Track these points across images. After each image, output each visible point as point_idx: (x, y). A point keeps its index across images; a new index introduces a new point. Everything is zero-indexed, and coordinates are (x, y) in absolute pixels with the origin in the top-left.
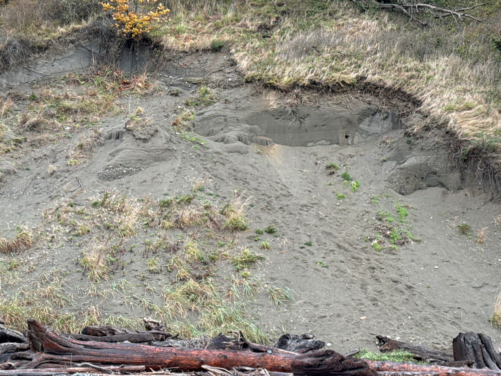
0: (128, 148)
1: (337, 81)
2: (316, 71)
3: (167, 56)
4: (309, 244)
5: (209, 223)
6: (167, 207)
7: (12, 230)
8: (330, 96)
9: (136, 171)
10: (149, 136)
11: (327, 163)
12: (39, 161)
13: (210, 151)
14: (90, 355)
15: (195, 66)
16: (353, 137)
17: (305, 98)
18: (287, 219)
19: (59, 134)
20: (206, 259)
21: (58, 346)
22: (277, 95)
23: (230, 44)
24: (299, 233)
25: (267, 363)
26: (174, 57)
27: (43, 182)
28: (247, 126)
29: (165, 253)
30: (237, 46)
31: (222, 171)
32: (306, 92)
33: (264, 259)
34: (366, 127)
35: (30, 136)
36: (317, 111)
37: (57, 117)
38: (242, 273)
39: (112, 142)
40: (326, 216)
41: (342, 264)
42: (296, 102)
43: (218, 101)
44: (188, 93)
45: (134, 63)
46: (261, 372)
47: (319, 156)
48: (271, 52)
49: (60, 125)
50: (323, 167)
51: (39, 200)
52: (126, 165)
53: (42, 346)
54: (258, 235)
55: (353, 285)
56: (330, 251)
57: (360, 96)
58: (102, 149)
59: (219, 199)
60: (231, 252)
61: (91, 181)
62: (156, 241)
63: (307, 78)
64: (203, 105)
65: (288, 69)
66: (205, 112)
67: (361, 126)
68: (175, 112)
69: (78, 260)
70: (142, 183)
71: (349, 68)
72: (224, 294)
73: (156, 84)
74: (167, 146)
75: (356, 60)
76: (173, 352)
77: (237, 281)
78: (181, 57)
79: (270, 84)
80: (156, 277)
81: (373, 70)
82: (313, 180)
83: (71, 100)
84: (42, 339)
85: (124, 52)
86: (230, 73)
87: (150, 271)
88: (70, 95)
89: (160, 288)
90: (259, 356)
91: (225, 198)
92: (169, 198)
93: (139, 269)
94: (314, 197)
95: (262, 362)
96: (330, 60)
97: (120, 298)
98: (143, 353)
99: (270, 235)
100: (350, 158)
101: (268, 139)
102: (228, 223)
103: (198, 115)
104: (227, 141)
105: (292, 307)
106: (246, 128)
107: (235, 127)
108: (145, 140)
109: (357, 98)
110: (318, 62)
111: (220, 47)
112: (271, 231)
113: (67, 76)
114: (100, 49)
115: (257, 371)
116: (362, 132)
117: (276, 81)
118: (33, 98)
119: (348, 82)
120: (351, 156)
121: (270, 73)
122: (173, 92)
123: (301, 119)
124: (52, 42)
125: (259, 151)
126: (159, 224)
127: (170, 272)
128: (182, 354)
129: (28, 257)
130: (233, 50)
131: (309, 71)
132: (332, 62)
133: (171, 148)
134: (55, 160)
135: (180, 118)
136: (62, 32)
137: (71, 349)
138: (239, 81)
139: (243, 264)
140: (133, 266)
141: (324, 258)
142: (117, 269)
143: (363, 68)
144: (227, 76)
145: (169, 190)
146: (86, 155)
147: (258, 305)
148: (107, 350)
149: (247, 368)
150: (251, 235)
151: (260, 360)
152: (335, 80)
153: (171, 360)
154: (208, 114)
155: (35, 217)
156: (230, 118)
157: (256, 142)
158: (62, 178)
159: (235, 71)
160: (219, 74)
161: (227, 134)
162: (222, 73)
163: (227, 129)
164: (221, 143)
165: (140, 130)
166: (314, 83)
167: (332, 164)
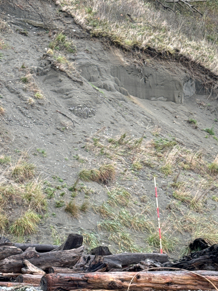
2: (148, 39)
8: (161, 61)
16: (181, 98)
22: (123, 53)
28: (112, 77)
34: (184, 90)
36: (157, 73)
42: (141, 62)
44: (31, 34)
50: (183, 121)
52: (88, 106)
63: (144, 43)
79: (116, 42)
104: (110, 89)
108: (81, 83)
109: (177, 66)
117: (121, 41)
119: (171, 53)
122: (22, 31)
123: (146, 77)
130: (58, 2)
131: (142, 37)
138: (83, 34)
144: (69, 26)
152: (164, 49)
154: (83, 62)
155: (76, 149)
156: (101, 68)
157: (120, 92)
158: (42, 111)
159: (75, 23)
160: (58, 22)
161: (104, 82)
162: (61, 23)
163: (102, 78)
164: (104, 90)
165: (71, 72)
166: (149, 48)
167: (190, 120)
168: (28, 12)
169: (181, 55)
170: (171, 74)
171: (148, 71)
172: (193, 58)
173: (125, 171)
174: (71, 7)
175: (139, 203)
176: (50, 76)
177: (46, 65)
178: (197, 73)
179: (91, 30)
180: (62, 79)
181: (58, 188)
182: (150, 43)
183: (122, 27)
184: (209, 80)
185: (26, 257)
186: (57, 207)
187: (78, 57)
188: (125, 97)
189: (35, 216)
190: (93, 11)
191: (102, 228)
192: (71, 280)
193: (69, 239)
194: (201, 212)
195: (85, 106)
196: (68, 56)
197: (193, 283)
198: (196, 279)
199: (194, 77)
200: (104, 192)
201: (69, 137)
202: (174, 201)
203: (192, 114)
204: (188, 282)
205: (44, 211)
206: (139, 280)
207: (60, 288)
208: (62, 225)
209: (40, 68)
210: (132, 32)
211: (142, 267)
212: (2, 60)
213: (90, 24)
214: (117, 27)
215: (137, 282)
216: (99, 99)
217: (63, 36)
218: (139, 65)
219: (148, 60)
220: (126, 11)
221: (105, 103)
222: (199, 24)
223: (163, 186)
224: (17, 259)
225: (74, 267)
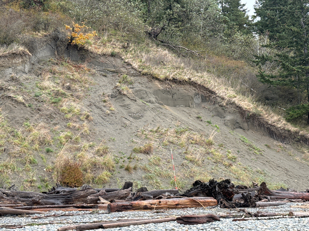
4: (239, 152)
6: (180, 134)
8: (180, 85)
11: (194, 116)
15: (109, 63)
16: (193, 105)
21: (269, 192)
22: (160, 82)
23: (119, 54)
24: (229, 147)
26: (96, 57)
28: (154, 96)
32: (172, 83)
36: (178, 92)
41: (258, 160)
43: (134, 82)
45: (69, 56)
56: (247, 154)
63: (171, 76)
67: (194, 100)
78: (99, 57)
84: (265, 190)
86: (129, 69)
101: (162, 103)
102: (208, 142)
104: (152, 102)
107: (151, 96)
108: (135, 100)
109: (190, 87)
111: (115, 55)
117: (158, 76)
119: (186, 80)
121: (154, 72)
122: (104, 75)
123: (173, 95)
130: (123, 58)
136: (40, 36)
137: (273, 194)
138: (137, 73)
141: (250, 157)
152: (182, 79)
154: (137, 89)
155: (132, 136)
156: (148, 91)
157: (159, 104)
158: (114, 117)
159: (132, 68)
160: (123, 68)
161: (149, 99)
162: (125, 69)
163: (148, 97)
164: (150, 103)
165: (130, 95)
166: (174, 79)
167: (198, 116)
168: (107, 64)
169: (192, 82)
170: (187, 92)
171: (174, 91)
172: (199, 83)
173: (159, 146)
174: (130, 60)
175: (166, 163)
176: (118, 98)
177: (116, 92)
178: (202, 91)
179: (141, 71)
180: (125, 99)
181: (122, 158)
182: (174, 76)
183: (159, 68)
184: (209, 94)
185: (100, 195)
186: (121, 168)
187: (134, 86)
188: (161, 106)
189: (109, 173)
190: (143, 61)
191: (145, 178)
192: (123, 206)
193: (125, 184)
194: (201, 166)
195: (137, 113)
196: (129, 86)
197: (191, 204)
198: (192, 202)
199: (200, 93)
200: (147, 158)
201: (129, 130)
202: (185, 161)
203: (199, 113)
204: (187, 204)
205: (114, 171)
206: (160, 204)
207: (117, 210)
208: (123, 177)
209: (113, 94)
210: (164, 71)
211: (162, 196)
212: (92, 91)
213: (141, 68)
214: (156, 68)
215: (159, 205)
216: (146, 108)
217: (126, 76)
218: (169, 88)
219: (173, 85)
220: (161, 59)
221: (149, 110)
222: (203, 64)
223: (180, 154)
224: (95, 196)
225: (126, 199)
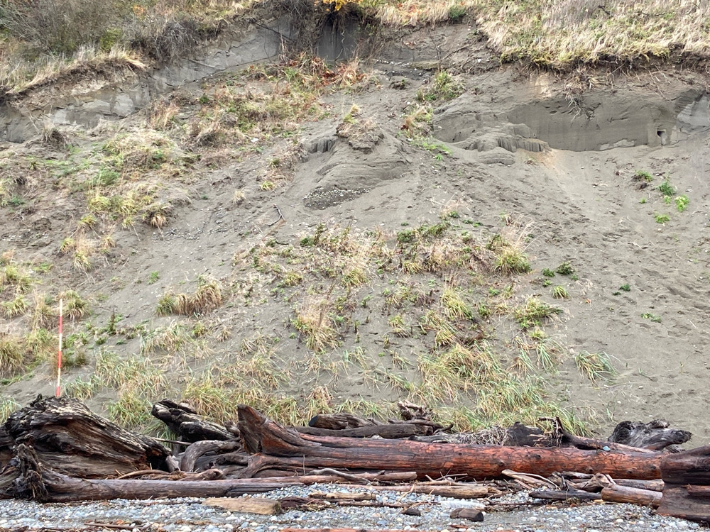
0: (343, 163)
1: (640, 52)
2: (608, 40)
3: (386, 33)
4: (627, 289)
5: (472, 263)
6: (408, 242)
7: (191, 283)
8: (631, 75)
9: (357, 193)
10: (372, 144)
11: (634, 172)
12: (220, 186)
13: (458, 162)
14: (331, 457)
15: (427, 45)
16: (669, 134)
17: (593, 79)
18: (587, 254)
19: (243, 148)
20: (475, 315)
21: (284, 444)
22: (551, 77)
23: (475, 11)
24: (609, 273)
25: (604, 466)
26: (396, 35)
27: (227, 215)
28: (510, 124)
29: (414, 308)
30: (486, 13)
31: (480, 188)
32: (594, 71)
33: (562, 311)
34: (689, 118)
35: (205, 154)
36: (613, 98)
37: (240, 126)
38: (531, 333)
39: (318, 156)
40: (645, 248)
41: (682, 315)
42: (580, 86)
43: (464, 92)
44: (418, 84)
45: (339, 47)
46: (603, 481)
47: (620, 163)
48: (536, 19)
49: (244, 136)
50: (628, 178)
51: (225, 240)
52: (343, 186)
53: (260, 445)
54: (547, 278)
55: (703, 346)
56: (660, 297)
57: (676, 73)
58: (305, 165)
59: (482, 229)
60: (510, 303)
61: (295, 210)
62: (399, 291)
63: (595, 51)
64: (443, 99)
65: (565, 41)
66: (447, 108)
67: (680, 116)
68: (404, 110)
69: (289, 321)
70: (368, 209)
71: (657, 33)
72: (509, 365)
73: (373, 74)
74: (399, 157)
75: (666, 22)
76: (455, 450)
77: (526, 345)
78: (405, 34)
79: (540, 62)
80: (405, 343)
81: (693, 34)
82: (616, 196)
83: (257, 101)
84: (260, 435)
85: (325, 32)
86: (478, 51)
87: (395, 333)
88: (254, 95)
89: (414, 358)
90: (591, 455)
91: (490, 226)
92: (408, 230)
93: (380, 332)
94: (621, 221)
95: (597, 465)
96: (628, 24)
97: (356, 373)
98: (410, 453)
99: (564, 277)
100: (667, 164)
101: (541, 142)
102: (502, 262)
103: (436, 113)
104: (483, 147)
105: (616, 382)
106: (509, 128)
107: (492, 127)
108: (367, 151)
109: (671, 76)
110: (609, 27)
111: (461, 17)
112: (565, 272)
113: (248, 69)
114: (291, 29)
115: (594, 478)
116: (682, 124)
117: (549, 58)
118: (205, 101)
119: (657, 54)
120: (669, 161)
121: (539, 47)
122: (398, 84)
123: (589, 110)
124: (226, 24)
125: (530, 159)
126: (401, 267)
127: (426, 334)
128: (470, 454)
129: (219, 319)
130: (480, 20)
131: (597, 40)
132: (631, 26)
133: (404, 161)
134: (241, 184)
135: (411, 118)
136: (238, 9)
137: (302, 448)
138: (493, 62)
139: (531, 321)
140: (370, 328)
141: (653, 308)
142: (347, 332)
143: (679, 32)
144: (475, 55)
145: (409, 218)
146: (284, 175)
147: (563, 379)
148: (356, 449)
149: (577, 474)
150: (536, 278)
151: (593, 462)
152: (637, 52)
153: (454, 463)
156: (486, 114)
157: (510, 148)
159: (486, 47)
160: (461, 54)
161: (480, 137)
162: (466, 53)
163: (482, 130)
164: (474, 151)
165: (358, 136)
166: (604, 57)
169: (689, 54)
170: (647, 93)
171: (593, 98)
182: (609, 48)
187: (451, 104)
218: (574, 93)
